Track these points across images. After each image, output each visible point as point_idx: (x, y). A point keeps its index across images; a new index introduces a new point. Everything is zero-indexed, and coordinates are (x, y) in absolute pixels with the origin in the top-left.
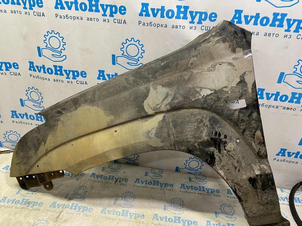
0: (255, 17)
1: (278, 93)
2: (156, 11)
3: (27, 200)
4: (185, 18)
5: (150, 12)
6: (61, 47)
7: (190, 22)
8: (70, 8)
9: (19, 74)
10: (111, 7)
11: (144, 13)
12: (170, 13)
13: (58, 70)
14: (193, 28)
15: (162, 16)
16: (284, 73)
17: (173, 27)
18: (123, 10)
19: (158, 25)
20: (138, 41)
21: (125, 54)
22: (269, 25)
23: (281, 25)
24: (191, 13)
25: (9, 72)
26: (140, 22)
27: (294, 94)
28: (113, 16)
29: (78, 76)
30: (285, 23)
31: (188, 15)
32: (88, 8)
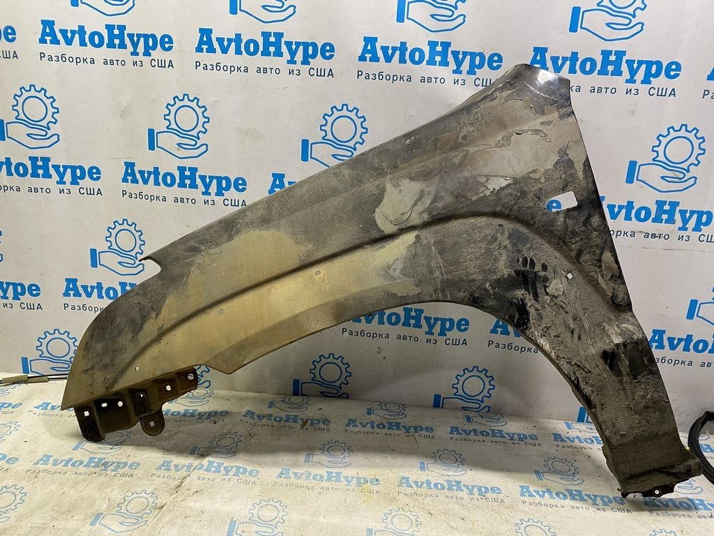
0: (571, 59)
1: (630, 204)
2: (390, 52)
3: (100, 459)
4: (444, 63)
5: (380, 53)
6: (200, 128)
7: (454, 72)
8: (225, 50)
9: (99, 192)
10: (306, 45)
11: (368, 56)
12: (417, 54)
13: (188, 177)
14: (460, 82)
15: (402, 60)
16: (636, 162)
17: (423, 80)
18: (328, 51)
19: (395, 78)
20: (355, 111)
21: (329, 137)
22: (596, 71)
23: (617, 72)
24: (455, 54)
25: (79, 187)
26: (360, 73)
27: (660, 204)
28: (309, 63)
29: (227, 188)
30: (624, 68)
31: (450, 58)
32: (261, 49)
